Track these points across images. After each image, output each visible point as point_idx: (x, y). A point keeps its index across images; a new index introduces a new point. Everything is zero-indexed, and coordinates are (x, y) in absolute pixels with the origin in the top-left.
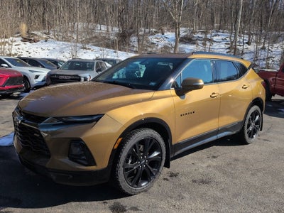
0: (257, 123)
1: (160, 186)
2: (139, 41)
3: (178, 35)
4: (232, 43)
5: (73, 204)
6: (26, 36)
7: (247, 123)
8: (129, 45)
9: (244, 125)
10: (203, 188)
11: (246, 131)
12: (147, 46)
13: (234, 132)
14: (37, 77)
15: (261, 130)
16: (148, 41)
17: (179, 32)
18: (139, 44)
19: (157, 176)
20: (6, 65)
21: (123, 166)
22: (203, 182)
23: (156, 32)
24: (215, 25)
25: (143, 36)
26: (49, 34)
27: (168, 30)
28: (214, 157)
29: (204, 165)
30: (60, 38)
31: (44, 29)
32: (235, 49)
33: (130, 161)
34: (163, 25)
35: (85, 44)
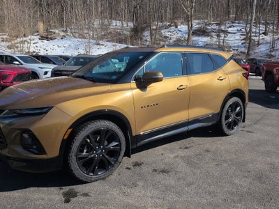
0: (238, 114)
1: (119, 174)
2: (151, 35)
3: (190, 28)
4: (247, 33)
5: (32, 189)
6: (44, 34)
7: (224, 114)
8: (141, 39)
9: (221, 117)
10: (160, 177)
11: (224, 123)
12: (160, 40)
13: (210, 124)
14: (46, 73)
15: (244, 121)
16: (161, 35)
17: (192, 25)
18: (151, 39)
19: (115, 165)
20: (18, 63)
21: (76, 155)
22: (163, 171)
23: (170, 26)
24: (231, 16)
25: (156, 30)
26: (66, 31)
27: (182, 23)
28: (186, 148)
29: (172, 156)
30: (77, 35)
31: (62, 27)
32: (250, 40)
33: (85, 151)
34: (177, 18)
35: (99, 40)
